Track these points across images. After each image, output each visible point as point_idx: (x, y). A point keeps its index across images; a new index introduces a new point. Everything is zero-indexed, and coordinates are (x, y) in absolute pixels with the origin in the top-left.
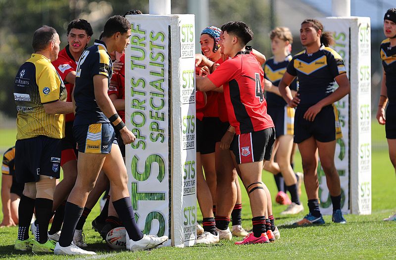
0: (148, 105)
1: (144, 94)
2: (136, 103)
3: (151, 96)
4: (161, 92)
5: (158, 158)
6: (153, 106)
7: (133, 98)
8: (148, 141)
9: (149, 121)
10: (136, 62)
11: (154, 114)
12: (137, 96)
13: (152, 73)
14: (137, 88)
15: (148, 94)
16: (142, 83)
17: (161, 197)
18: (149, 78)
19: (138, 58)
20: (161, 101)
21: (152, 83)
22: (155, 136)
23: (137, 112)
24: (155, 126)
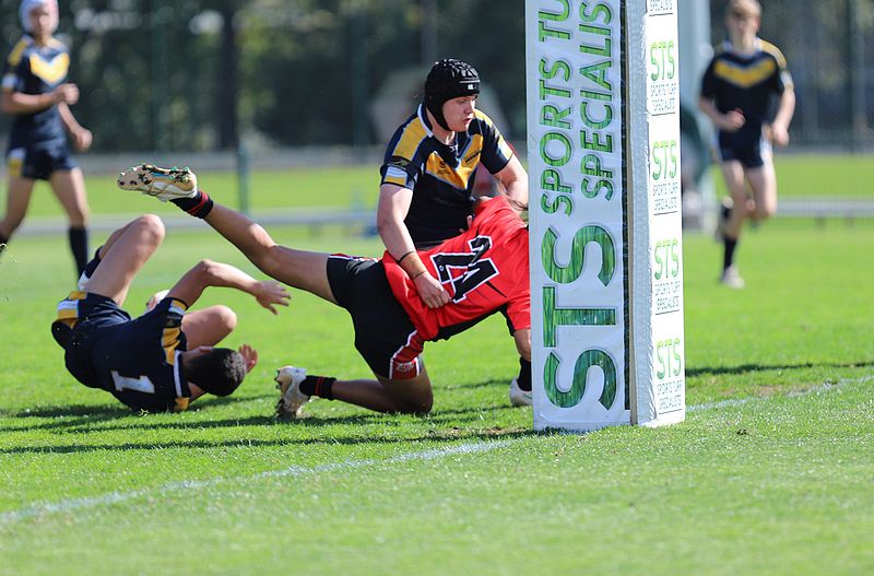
0: (576, 117)
1: (569, 93)
2: (551, 114)
3: (583, 99)
4: (604, 89)
5: (600, 234)
6: (589, 122)
7: (544, 103)
8: (578, 194)
9: (580, 153)
10: (551, 24)
11: (590, 137)
12: (552, 98)
13: (586, 48)
14: (551, 82)
15: (577, 93)
16: (563, 71)
17: (607, 318)
18: (579, 60)
19: (555, 15)
20: (605, 110)
21: (585, 70)
22: (592, 186)
23: (553, 134)
24: (592, 164)
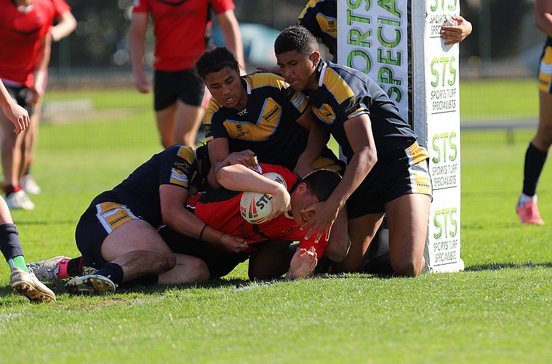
0: (374, 38)
1: (369, 20)
3: (379, 24)
4: (396, 17)
6: (383, 40)
7: (350, 27)
9: (377, 66)
11: (385, 54)
12: (356, 24)
15: (375, 20)
16: (364, 3)
20: (395, 33)
21: (381, 3)
23: (357, 52)
24: (386, 75)
